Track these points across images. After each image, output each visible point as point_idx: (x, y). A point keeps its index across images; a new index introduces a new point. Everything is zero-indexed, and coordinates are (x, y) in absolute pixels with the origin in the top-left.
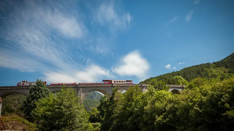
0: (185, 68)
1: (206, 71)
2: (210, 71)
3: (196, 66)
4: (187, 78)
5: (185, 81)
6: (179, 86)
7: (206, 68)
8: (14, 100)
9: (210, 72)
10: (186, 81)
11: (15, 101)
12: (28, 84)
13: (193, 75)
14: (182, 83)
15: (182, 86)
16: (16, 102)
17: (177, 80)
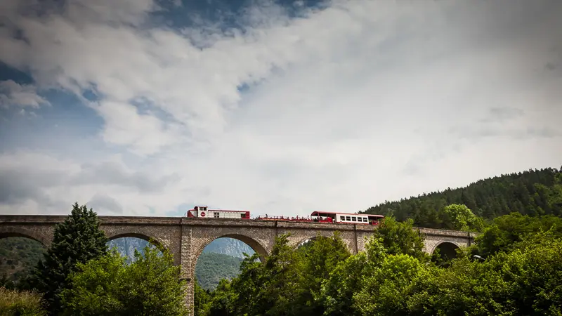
0: (481, 181)
1: (541, 192)
2: (551, 192)
3: (514, 176)
4: (487, 209)
5: (476, 220)
6: (460, 234)
7: (542, 182)
8: (10, 245)
9: (551, 195)
10: (480, 220)
11: (11, 249)
12: (211, 215)
13: (503, 200)
14: (469, 224)
15: (466, 235)
16: (13, 252)
17: (455, 215)
